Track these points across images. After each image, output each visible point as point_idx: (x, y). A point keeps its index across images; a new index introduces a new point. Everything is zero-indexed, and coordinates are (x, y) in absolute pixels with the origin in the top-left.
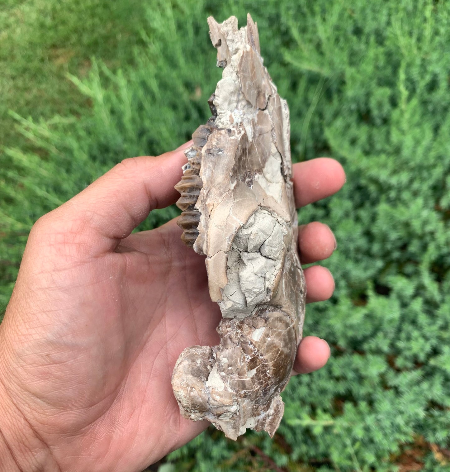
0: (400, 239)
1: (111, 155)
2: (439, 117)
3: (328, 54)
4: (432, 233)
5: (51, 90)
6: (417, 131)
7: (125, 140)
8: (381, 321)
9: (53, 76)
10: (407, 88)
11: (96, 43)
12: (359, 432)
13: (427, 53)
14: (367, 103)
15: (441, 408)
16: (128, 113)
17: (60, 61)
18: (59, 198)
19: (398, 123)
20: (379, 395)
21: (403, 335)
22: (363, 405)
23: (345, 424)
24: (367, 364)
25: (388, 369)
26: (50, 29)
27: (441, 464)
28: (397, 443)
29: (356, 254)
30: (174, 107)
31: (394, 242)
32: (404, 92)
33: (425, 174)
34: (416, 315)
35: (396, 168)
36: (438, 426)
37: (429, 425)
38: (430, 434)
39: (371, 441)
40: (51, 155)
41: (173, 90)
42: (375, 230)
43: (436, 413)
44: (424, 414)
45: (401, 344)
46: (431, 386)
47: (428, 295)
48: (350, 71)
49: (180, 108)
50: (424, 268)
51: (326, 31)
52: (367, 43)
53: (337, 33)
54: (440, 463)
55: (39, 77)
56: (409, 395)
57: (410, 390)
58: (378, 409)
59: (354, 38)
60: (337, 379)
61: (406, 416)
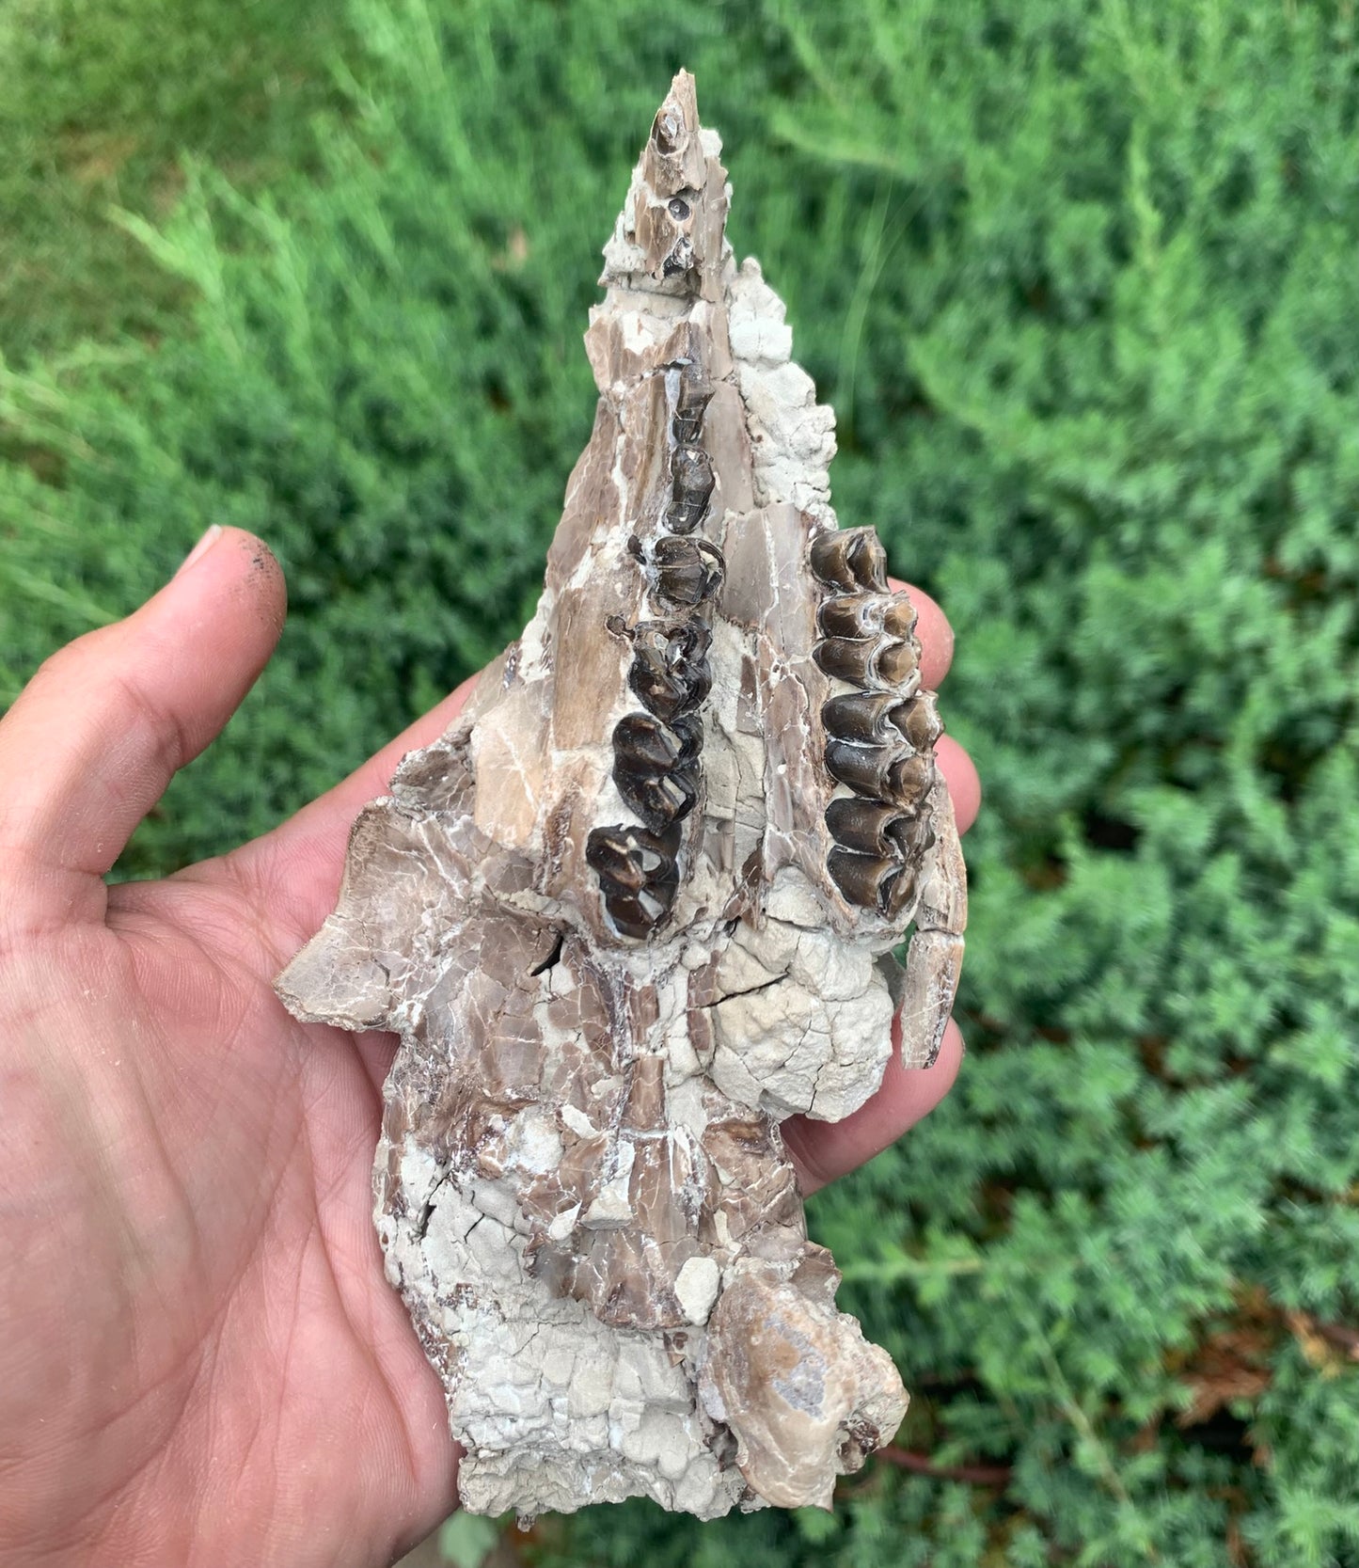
0: (1159, 672)
1: (256, 456)
2: (1261, 288)
3: (909, 109)
4: (1258, 651)
5: (68, 261)
6: (1196, 333)
7: (296, 408)
8: (1114, 934)
9: (71, 219)
10: (1157, 203)
11: (201, 110)
12: (1062, 1291)
13: (1212, 92)
14: (1037, 255)
15: (1314, 1196)
16: (300, 324)
17: (92, 172)
18: (99, 602)
19: (1135, 311)
20: (1118, 1167)
21: (1184, 975)
22: (1071, 1204)
23: (1018, 1267)
24: (1076, 1072)
25: (1142, 1084)
26: (56, 72)
27: (1323, 1372)
28: (1182, 1316)
29: (1028, 727)
30: (445, 297)
31: (1141, 683)
32: (1148, 217)
33: (1227, 466)
34: (1222, 909)
35: (1138, 452)
36: (1308, 1256)
37: (1281, 1251)
38: (1285, 1279)
39: (1103, 1314)
40: (73, 464)
41: (439, 243)
42: (1081, 648)
43: (1300, 1213)
44: (1264, 1221)
45: (1179, 1004)
46: (1280, 1128)
47: (1255, 843)
48: (979, 160)
49: (465, 298)
50: (1240, 760)
51: (898, 40)
52: (1030, 68)
53: (935, 42)
54: (1320, 1370)
55: (31, 225)
56: (1213, 1161)
57: (1216, 1148)
58: (1120, 1213)
59: (990, 56)
60: (988, 1124)
61: (1205, 1230)
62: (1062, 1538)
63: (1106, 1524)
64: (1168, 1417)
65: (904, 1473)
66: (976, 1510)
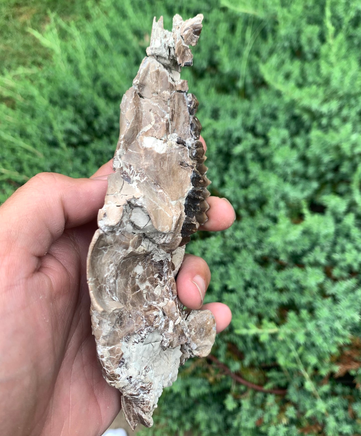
0: (332, 161)
1: (70, 99)
5: (16, 44)
6: (344, 63)
7: (82, 85)
8: (318, 235)
9: (17, 32)
10: (333, 24)
12: (301, 338)
14: (298, 41)
16: (83, 61)
17: (22, 19)
19: (326, 56)
20: (318, 303)
21: (338, 248)
22: (304, 313)
23: (289, 331)
24: (306, 276)
25: (325, 279)
28: (336, 346)
29: (294, 177)
30: (125, 53)
31: (326, 165)
32: (330, 28)
33: (353, 102)
34: (349, 229)
35: (327, 97)
39: (313, 345)
40: (17, 102)
41: (124, 38)
42: (309, 154)
44: (359, 318)
45: (336, 256)
47: (359, 211)
48: (281, 12)
49: (131, 54)
50: (355, 187)
55: (5, 34)
56: (346, 301)
57: (346, 297)
58: (318, 316)
60: (281, 291)
61: (343, 321)
62: (301, 410)
63: (314, 405)
64: (331, 375)
65: (256, 391)
66: (276, 401)
